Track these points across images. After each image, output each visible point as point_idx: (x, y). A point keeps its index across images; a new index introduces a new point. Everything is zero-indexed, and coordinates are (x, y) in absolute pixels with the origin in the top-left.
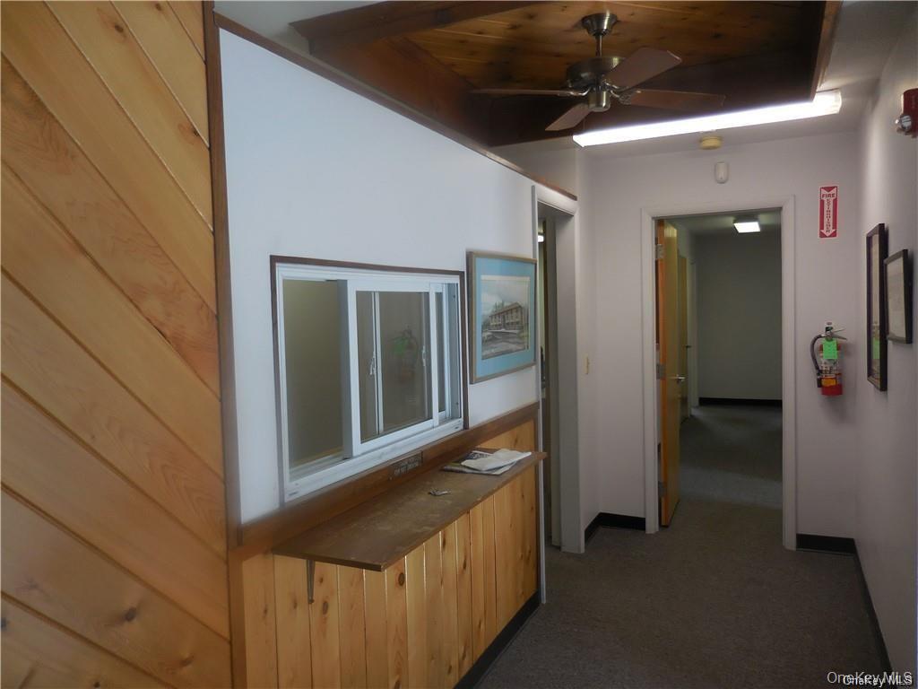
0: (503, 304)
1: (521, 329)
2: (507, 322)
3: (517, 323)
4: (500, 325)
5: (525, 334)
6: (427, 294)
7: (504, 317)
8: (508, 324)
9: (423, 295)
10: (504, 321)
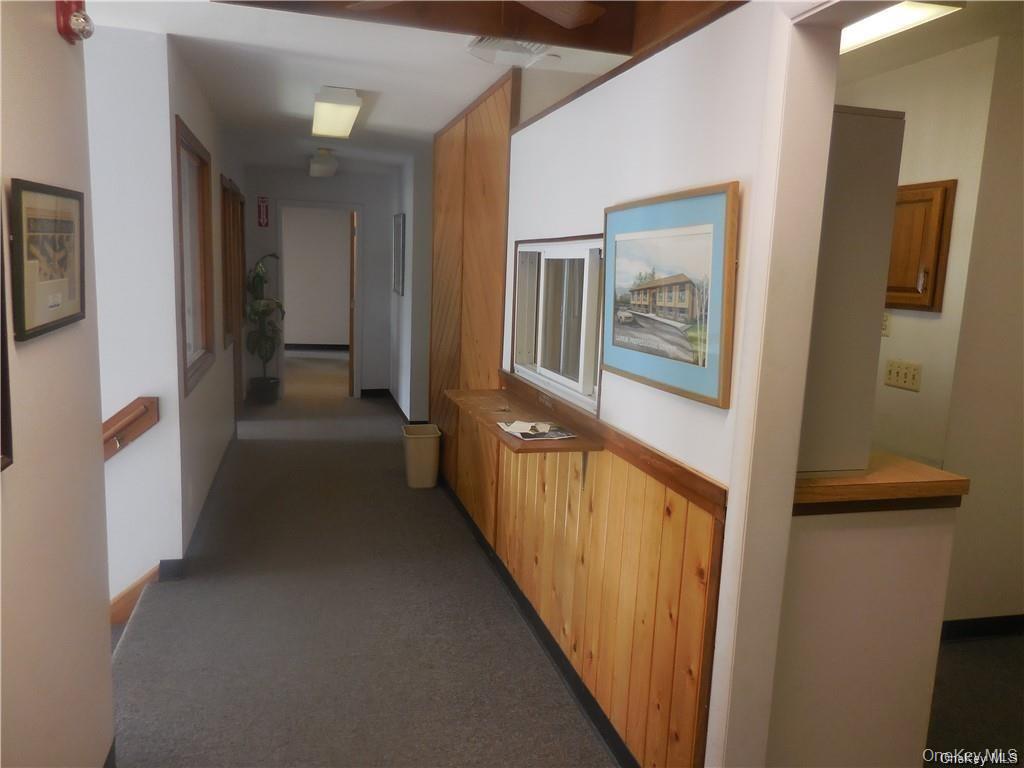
0: (653, 275)
1: (692, 322)
2: (659, 304)
3: (682, 310)
4: (646, 306)
5: (698, 334)
6: (582, 261)
7: (654, 295)
8: (661, 308)
9: (577, 263)
10: (655, 302)
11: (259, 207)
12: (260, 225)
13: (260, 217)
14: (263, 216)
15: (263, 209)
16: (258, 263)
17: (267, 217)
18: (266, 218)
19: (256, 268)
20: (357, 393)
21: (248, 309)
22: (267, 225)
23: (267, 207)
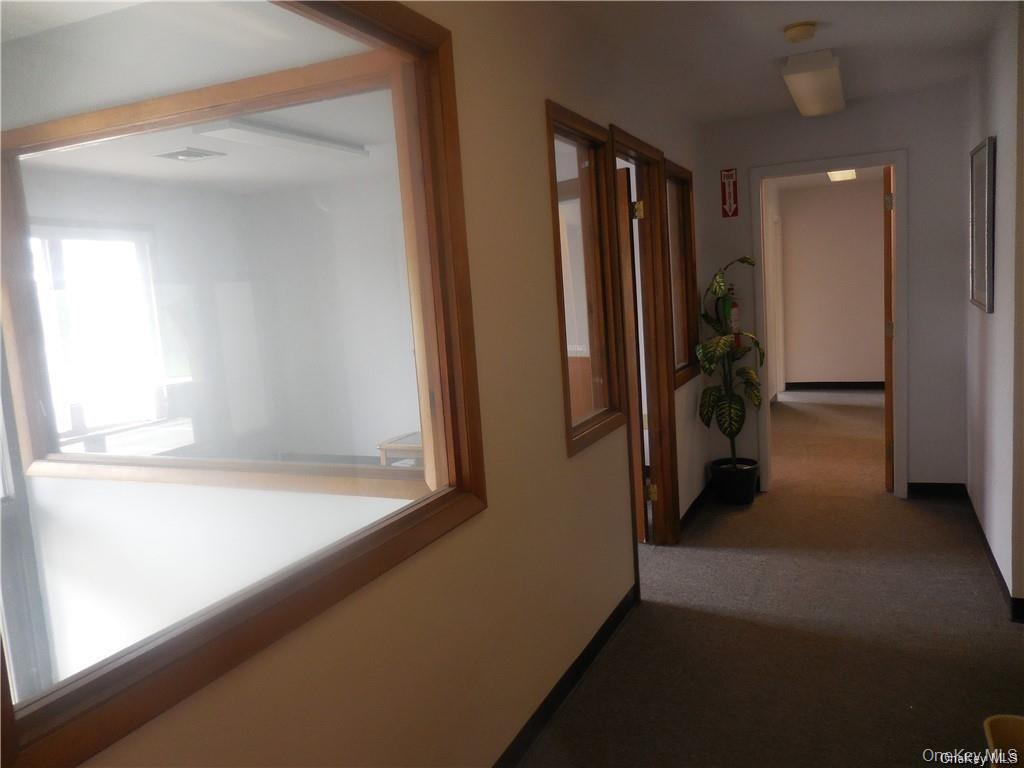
11: (723, 185)
12: (725, 214)
13: (724, 203)
14: (730, 200)
15: (729, 190)
16: (716, 276)
17: (736, 202)
18: (734, 201)
19: (712, 285)
20: (901, 490)
21: (700, 353)
22: (735, 213)
23: (735, 183)
